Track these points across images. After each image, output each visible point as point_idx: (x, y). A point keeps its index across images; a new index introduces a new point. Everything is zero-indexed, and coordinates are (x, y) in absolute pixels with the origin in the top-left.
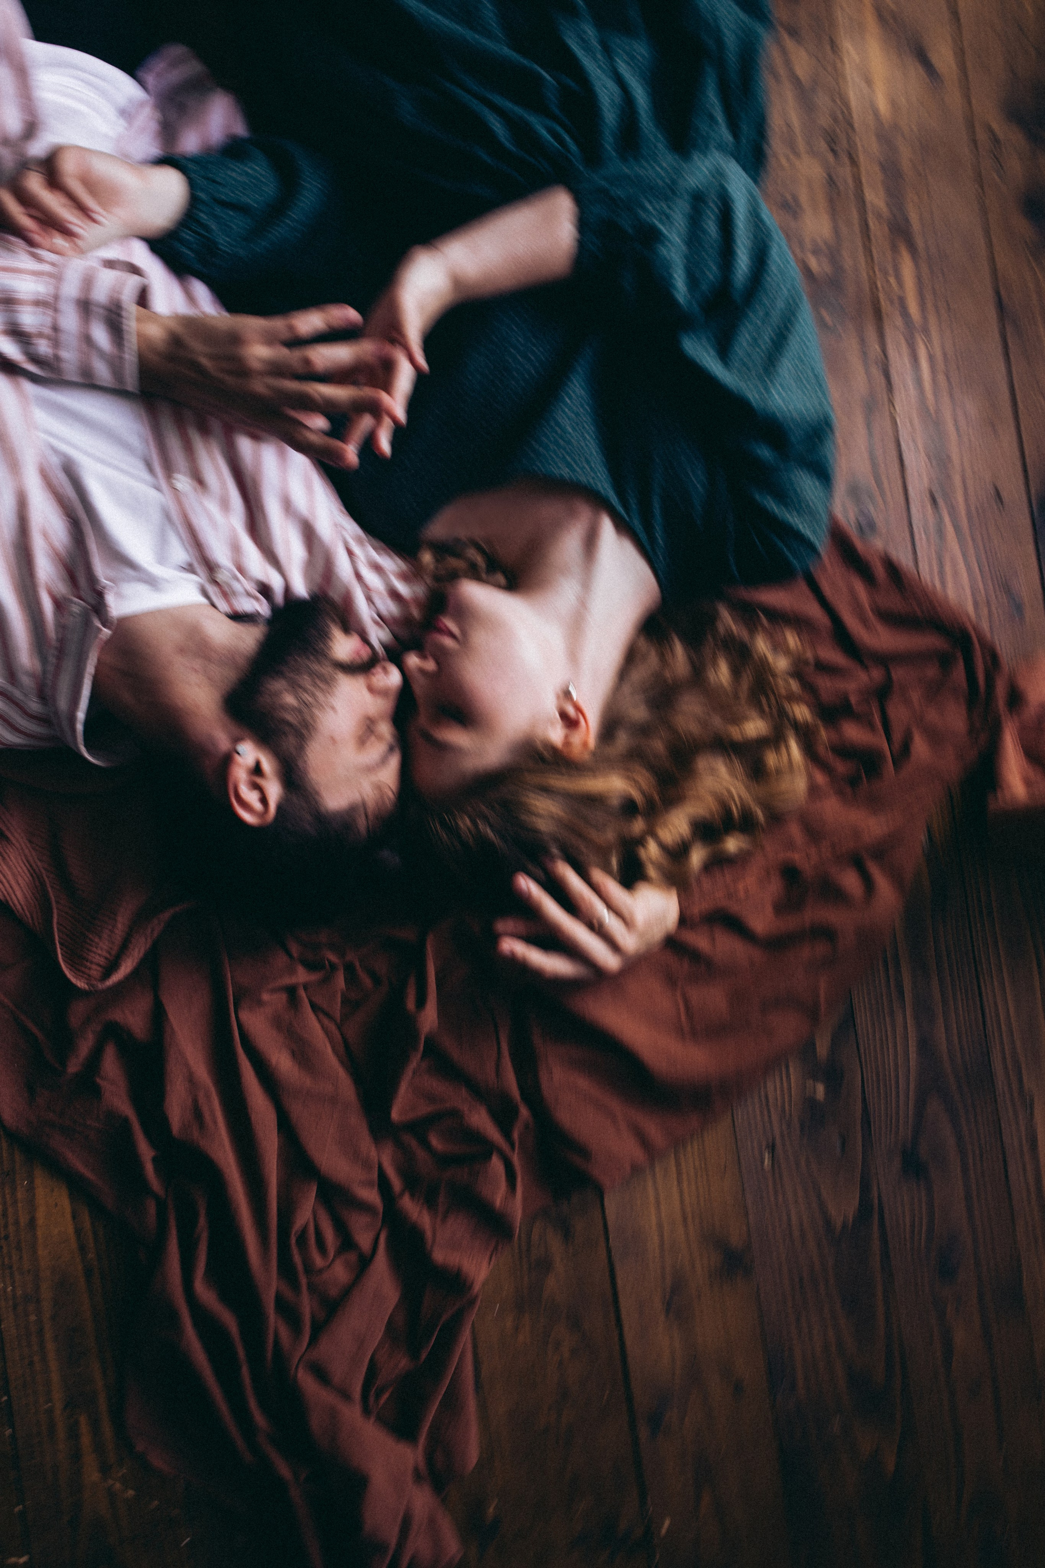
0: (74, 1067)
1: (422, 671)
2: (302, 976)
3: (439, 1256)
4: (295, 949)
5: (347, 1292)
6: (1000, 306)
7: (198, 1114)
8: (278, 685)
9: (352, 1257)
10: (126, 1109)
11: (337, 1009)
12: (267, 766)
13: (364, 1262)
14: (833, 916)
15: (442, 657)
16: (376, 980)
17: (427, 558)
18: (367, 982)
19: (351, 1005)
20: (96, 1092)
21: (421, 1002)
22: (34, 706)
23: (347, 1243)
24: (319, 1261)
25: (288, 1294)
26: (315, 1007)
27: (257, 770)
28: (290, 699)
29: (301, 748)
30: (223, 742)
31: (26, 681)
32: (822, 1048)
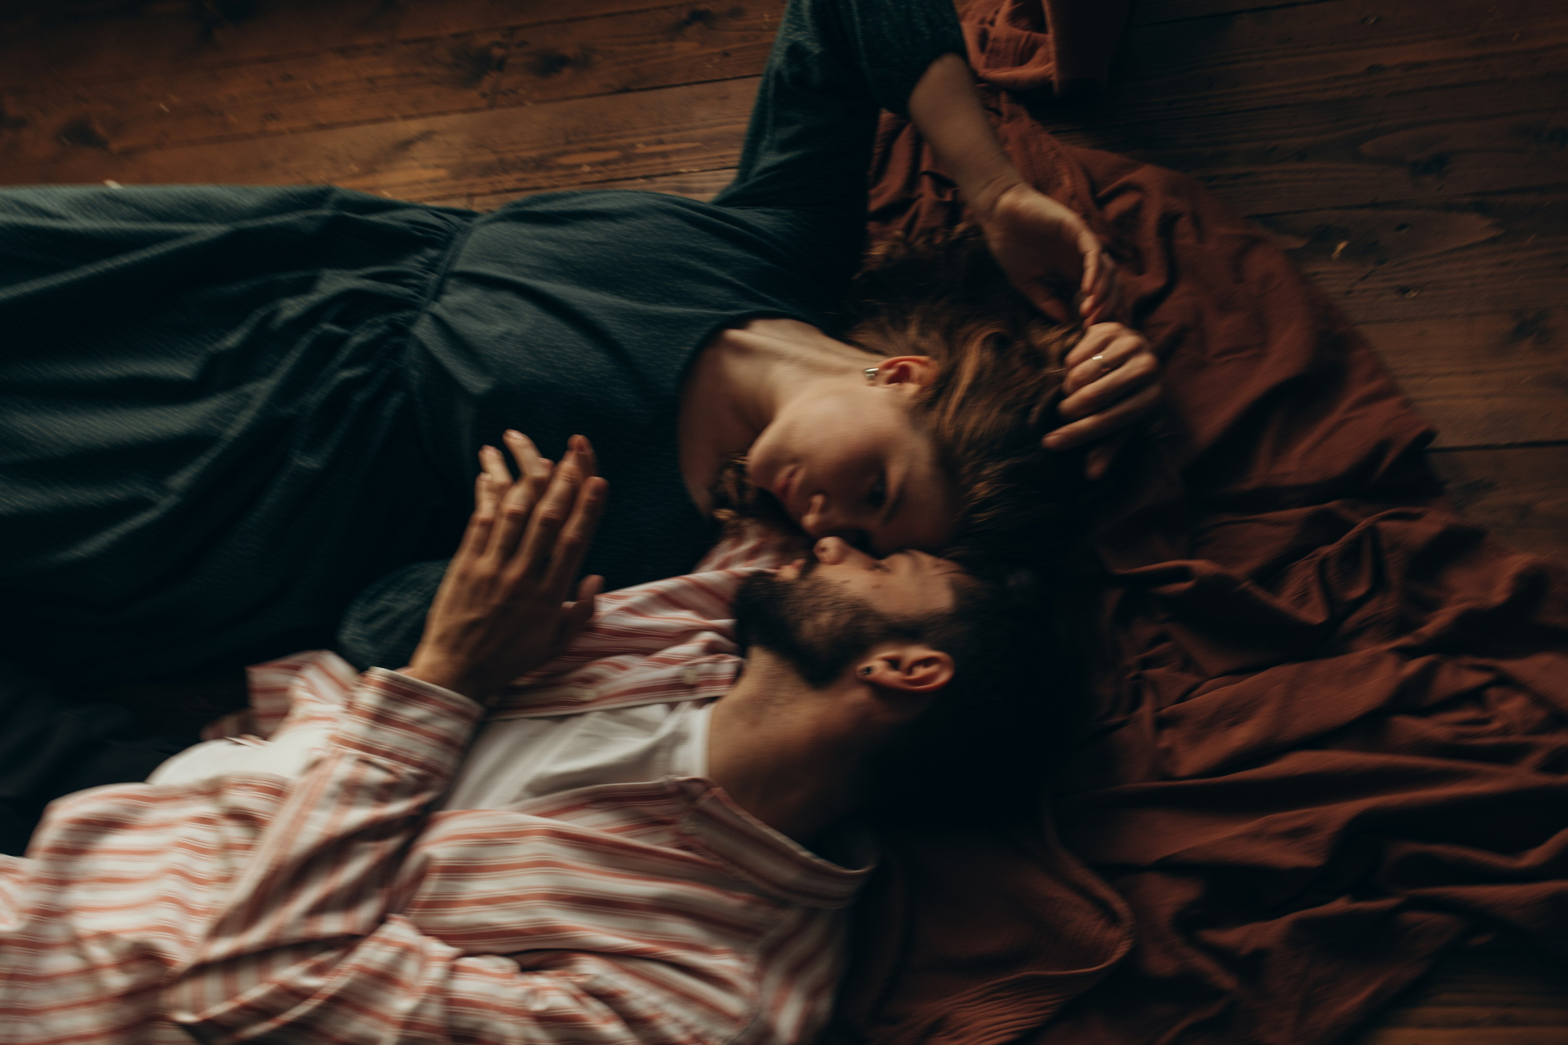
0: (1227, 982)
1: (824, 509)
2: (1146, 710)
3: (1499, 595)
4: (1117, 719)
5: (1539, 699)
6: (626, 90)
7: (1294, 834)
8: (808, 628)
9: (1493, 693)
10: (1281, 924)
11: (1189, 679)
12: (890, 653)
13: (1505, 682)
14: (1151, 217)
15: (810, 488)
16: (1161, 638)
17: (723, 514)
18: (1164, 647)
19: (1188, 664)
20: (1259, 955)
21: (1183, 574)
22: (789, 917)
23: (1474, 696)
24: (1496, 725)
25: (1535, 758)
26: (1183, 698)
27: (894, 663)
28: (824, 619)
29: (878, 616)
30: (858, 695)
31: (760, 914)
32: (1297, 244)
